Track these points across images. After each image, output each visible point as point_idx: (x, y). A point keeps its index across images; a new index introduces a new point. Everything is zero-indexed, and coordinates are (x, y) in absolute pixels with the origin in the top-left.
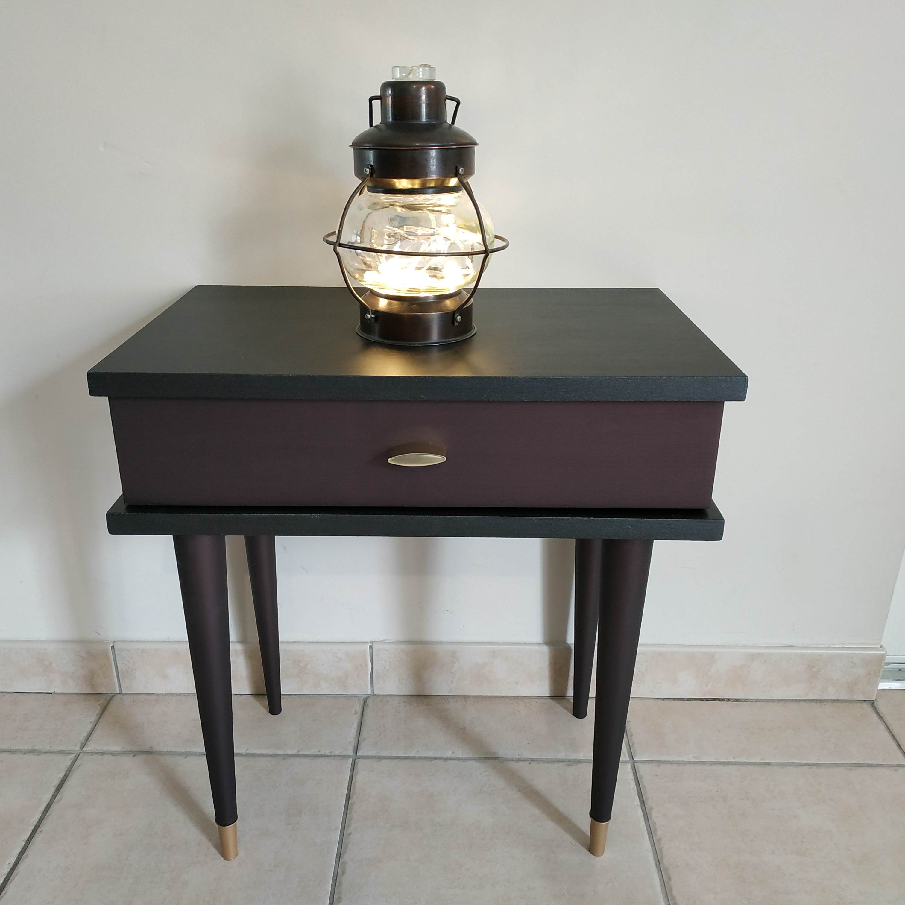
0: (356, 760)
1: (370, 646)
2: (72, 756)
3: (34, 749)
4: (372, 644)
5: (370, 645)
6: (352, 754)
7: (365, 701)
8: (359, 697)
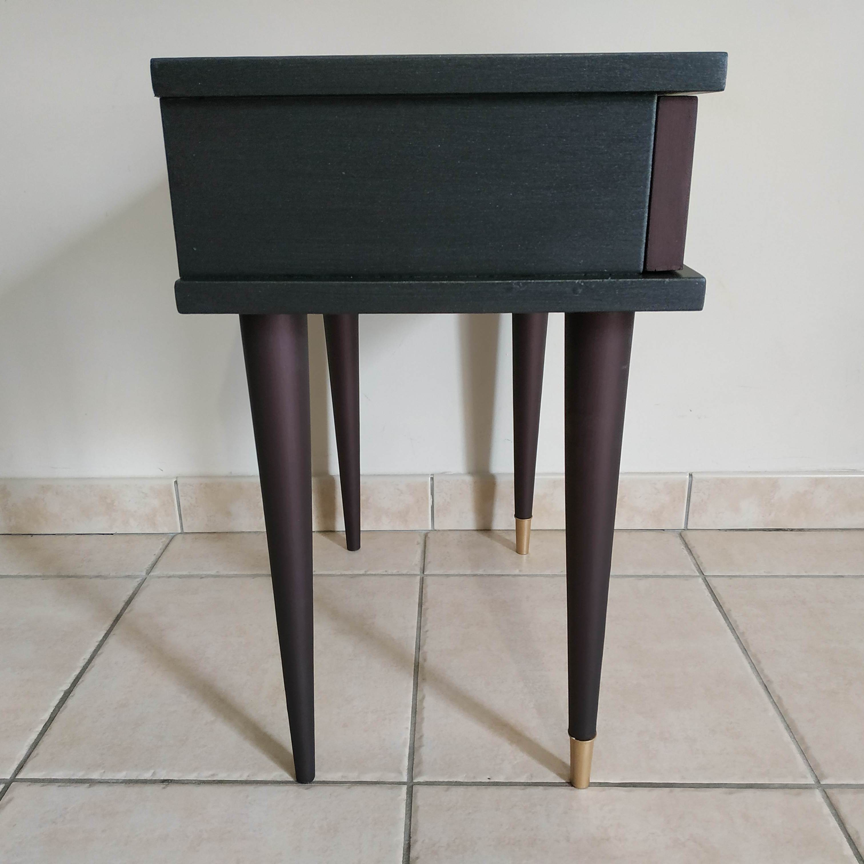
0: (424, 578)
1: (431, 478)
2: (139, 580)
3: (100, 575)
4: (433, 476)
5: (430, 476)
6: (419, 573)
7: (426, 536)
8: (420, 532)
